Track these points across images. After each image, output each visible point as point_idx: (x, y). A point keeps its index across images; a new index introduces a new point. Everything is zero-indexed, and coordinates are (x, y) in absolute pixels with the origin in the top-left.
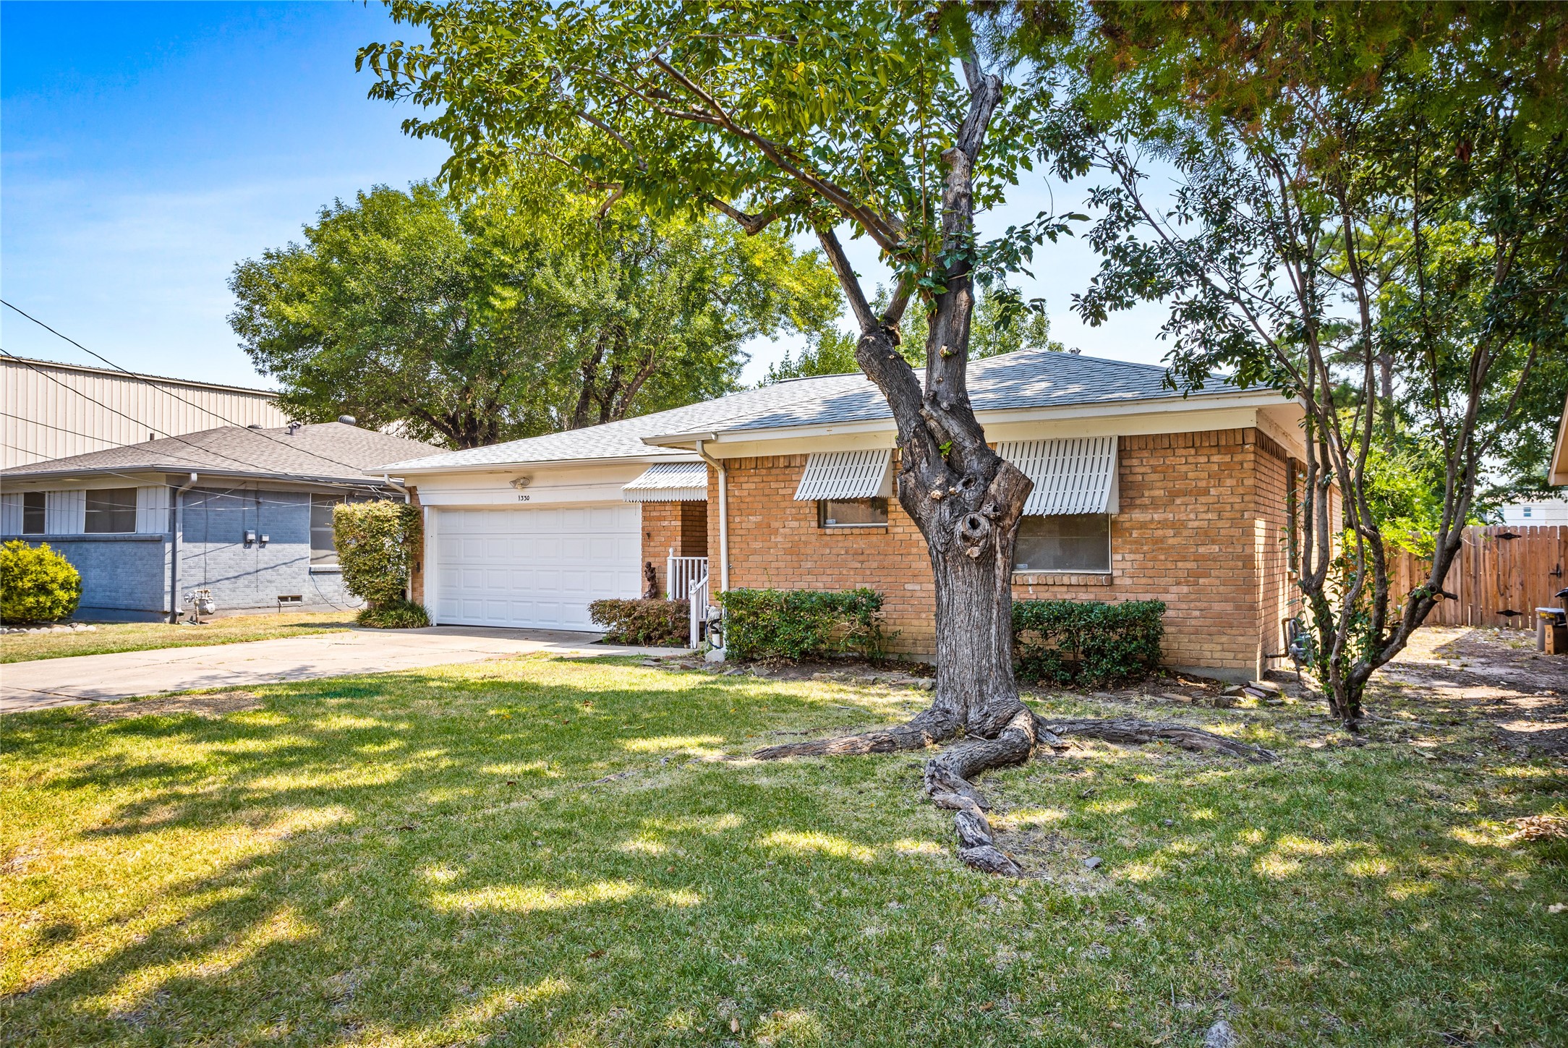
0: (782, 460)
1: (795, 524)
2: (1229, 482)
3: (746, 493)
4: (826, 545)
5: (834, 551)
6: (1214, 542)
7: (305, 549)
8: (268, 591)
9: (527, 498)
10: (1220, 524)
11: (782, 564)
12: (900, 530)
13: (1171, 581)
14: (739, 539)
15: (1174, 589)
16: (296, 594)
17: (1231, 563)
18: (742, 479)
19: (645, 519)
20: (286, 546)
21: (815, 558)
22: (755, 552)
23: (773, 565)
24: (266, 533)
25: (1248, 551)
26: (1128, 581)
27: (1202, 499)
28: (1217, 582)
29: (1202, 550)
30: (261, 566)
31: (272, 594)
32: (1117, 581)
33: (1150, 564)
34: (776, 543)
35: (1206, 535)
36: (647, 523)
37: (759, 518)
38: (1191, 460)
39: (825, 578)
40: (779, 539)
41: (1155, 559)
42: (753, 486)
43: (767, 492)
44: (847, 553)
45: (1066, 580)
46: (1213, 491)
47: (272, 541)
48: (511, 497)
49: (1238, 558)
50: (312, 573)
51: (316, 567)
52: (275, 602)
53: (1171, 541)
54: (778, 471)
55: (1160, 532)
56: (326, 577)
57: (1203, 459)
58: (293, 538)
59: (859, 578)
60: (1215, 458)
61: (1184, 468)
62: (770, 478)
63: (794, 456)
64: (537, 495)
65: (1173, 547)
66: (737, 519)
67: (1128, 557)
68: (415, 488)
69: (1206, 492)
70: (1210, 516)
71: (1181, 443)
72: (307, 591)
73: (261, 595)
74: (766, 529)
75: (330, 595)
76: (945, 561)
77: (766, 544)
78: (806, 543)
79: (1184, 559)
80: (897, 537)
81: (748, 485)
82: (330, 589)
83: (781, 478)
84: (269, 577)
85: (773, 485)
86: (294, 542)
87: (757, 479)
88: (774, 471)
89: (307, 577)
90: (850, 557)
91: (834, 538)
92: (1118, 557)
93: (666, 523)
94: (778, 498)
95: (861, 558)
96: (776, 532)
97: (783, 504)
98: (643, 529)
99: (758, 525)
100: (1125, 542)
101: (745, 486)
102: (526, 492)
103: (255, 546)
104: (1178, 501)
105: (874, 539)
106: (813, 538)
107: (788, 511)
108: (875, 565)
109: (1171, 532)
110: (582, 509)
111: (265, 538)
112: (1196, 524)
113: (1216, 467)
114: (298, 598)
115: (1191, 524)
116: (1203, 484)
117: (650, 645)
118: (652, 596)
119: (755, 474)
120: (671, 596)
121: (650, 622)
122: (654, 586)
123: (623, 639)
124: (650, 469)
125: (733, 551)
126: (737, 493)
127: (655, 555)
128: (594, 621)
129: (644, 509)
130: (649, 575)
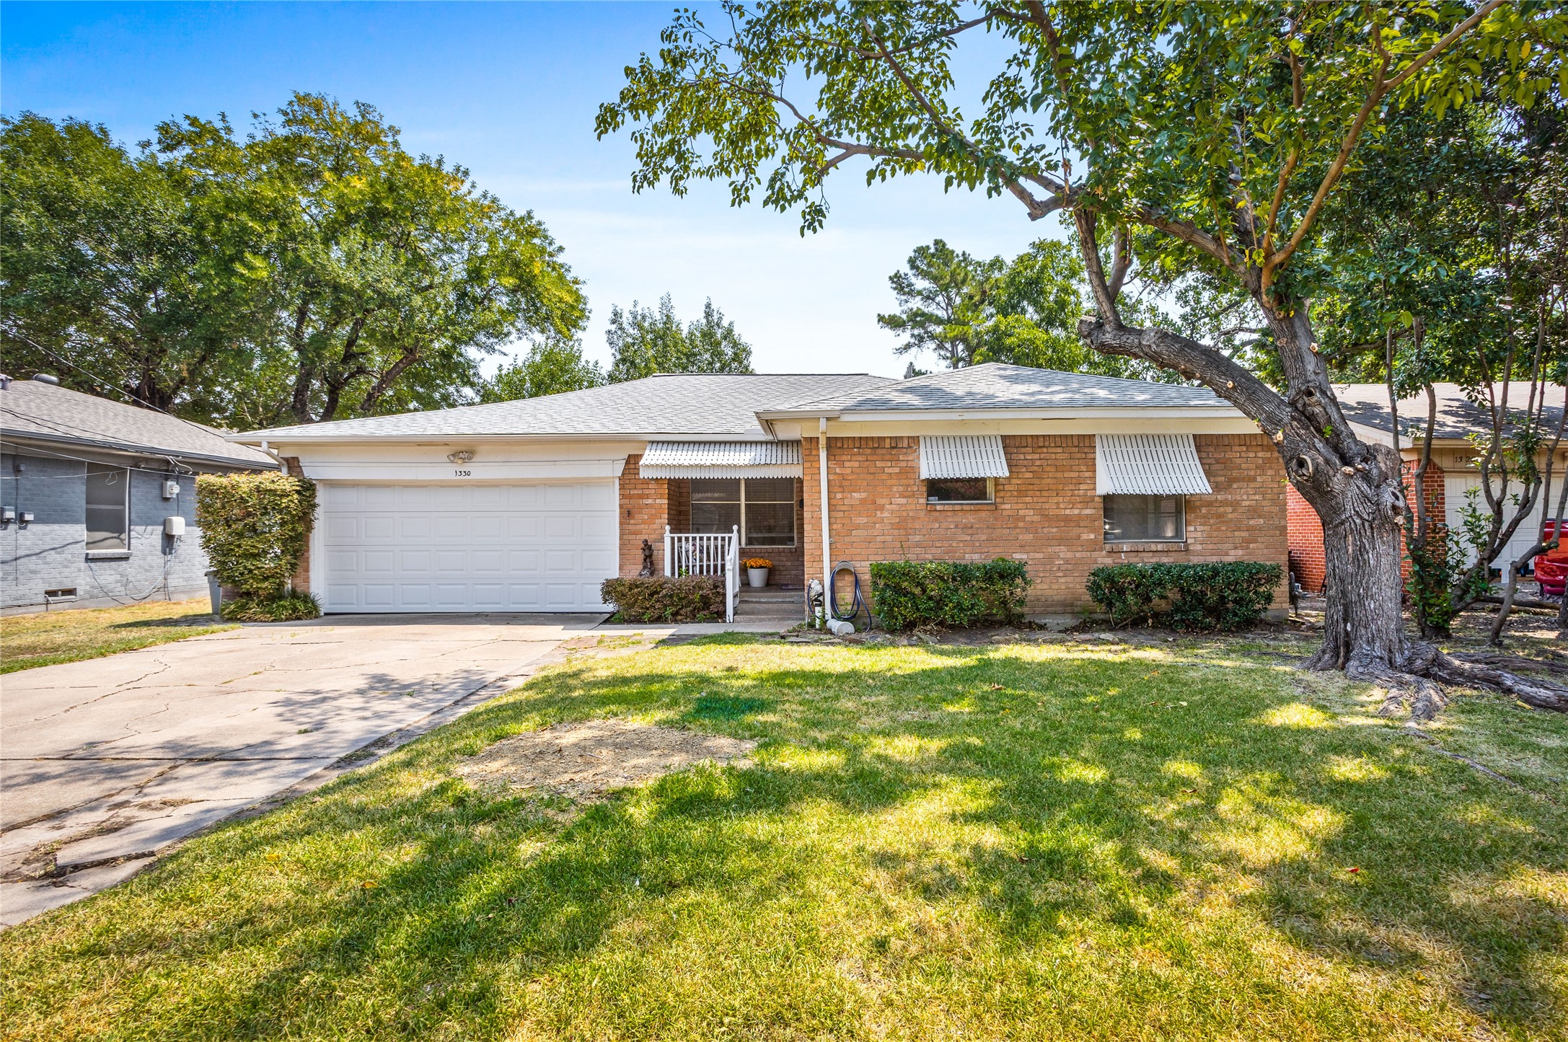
0: (888, 441)
1: (903, 501)
2: (1270, 472)
3: (849, 471)
4: (935, 520)
5: (944, 525)
6: (1260, 517)
7: (79, 531)
8: (31, 584)
9: (468, 474)
10: (1264, 503)
11: (889, 538)
12: (1008, 506)
13: (1231, 546)
14: (841, 514)
15: (1232, 552)
16: (69, 586)
17: (1272, 532)
18: (844, 458)
19: (623, 496)
20: (56, 527)
21: (924, 531)
22: (857, 527)
23: (878, 539)
24: (29, 511)
25: (1283, 523)
26: (1199, 547)
27: (1252, 485)
28: (1261, 546)
29: (1252, 522)
30: (21, 553)
31: (37, 588)
32: (1191, 548)
33: (1215, 534)
34: (882, 519)
35: (1254, 511)
36: (626, 501)
37: (864, 495)
38: (1243, 455)
39: (934, 550)
40: (886, 514)
41: (1218, 530)
42: (857, 464)
43: (872, 470)
44: (956, 527)
45: (1153, 547)
46: (1259, 479)
47: (37, 521)
48: (447, 472)
49: (1277, 528)
50: (88, 559)
51: (94, 552)
52: (41, 599)
53: (1230, 516)
54: (883, 451)
55: (1222, 509)
56: (106, 565)
57: (1252, 455)
58: (61, 516)
59: (968, 549)
60: (1260, 454)
61: (1238, 461)
62: (875, 458)
63: (901, 438)
64: (480, 470)
65: (1231, 520)
66: (839, 496)
67: (1199, 528)
68: (296, 459)
69: (1253, 479)
70: (1257, 497)
71: (1237, 441)
72: (82, 580)
73: (22, 590)
74: (872, 505)
75: (111, 587)
76: (1372, 528)
77: (871, 519)
78: (913, 518)
79: (1239, 530)
80: (1005, 513)
81: (851, 464)
82: (111, 579)
83: (887, 457)
84: (32, 567)
85: (879, 464)
86: (66, 522)
87: (860, 458)
88: (879, 451)
89: (83, 565)
90: (959, 531)
91: (944, 514)
92: (1192, 528)
93: (650, 501)
94: (884, 476)
95: (970, 531)
96: (882, 508)
97: (889, 483)
98: (621, 506)
99: (863, 501)
100: (1197, 517)
101: (847, 464)
102: (466, 467)
103: (12, 527)
104: (1235, 486)
105: (983, 514)
106: (922, 514)
107: (895, 489)
108: (984, 537)
109: (1230, 509)
110: (534, 486)
111: (29, 517)
112: (1247, 503)
113: (1260, 461)
114: (71, 592)
115: (1244, 503)
116: (1252, 473)
117: (676, 621)
118: (652, 574)
119: (859, 454)
120: (668, 573)
121: (680, 599)
122: (652, 563)
123: (646, 617)
124: (649, 447)
125: (835, 526)
126: (838, 471)
127: (636, 533)
128: (605, 601)
129: (622, 487)
130: (647, 553)
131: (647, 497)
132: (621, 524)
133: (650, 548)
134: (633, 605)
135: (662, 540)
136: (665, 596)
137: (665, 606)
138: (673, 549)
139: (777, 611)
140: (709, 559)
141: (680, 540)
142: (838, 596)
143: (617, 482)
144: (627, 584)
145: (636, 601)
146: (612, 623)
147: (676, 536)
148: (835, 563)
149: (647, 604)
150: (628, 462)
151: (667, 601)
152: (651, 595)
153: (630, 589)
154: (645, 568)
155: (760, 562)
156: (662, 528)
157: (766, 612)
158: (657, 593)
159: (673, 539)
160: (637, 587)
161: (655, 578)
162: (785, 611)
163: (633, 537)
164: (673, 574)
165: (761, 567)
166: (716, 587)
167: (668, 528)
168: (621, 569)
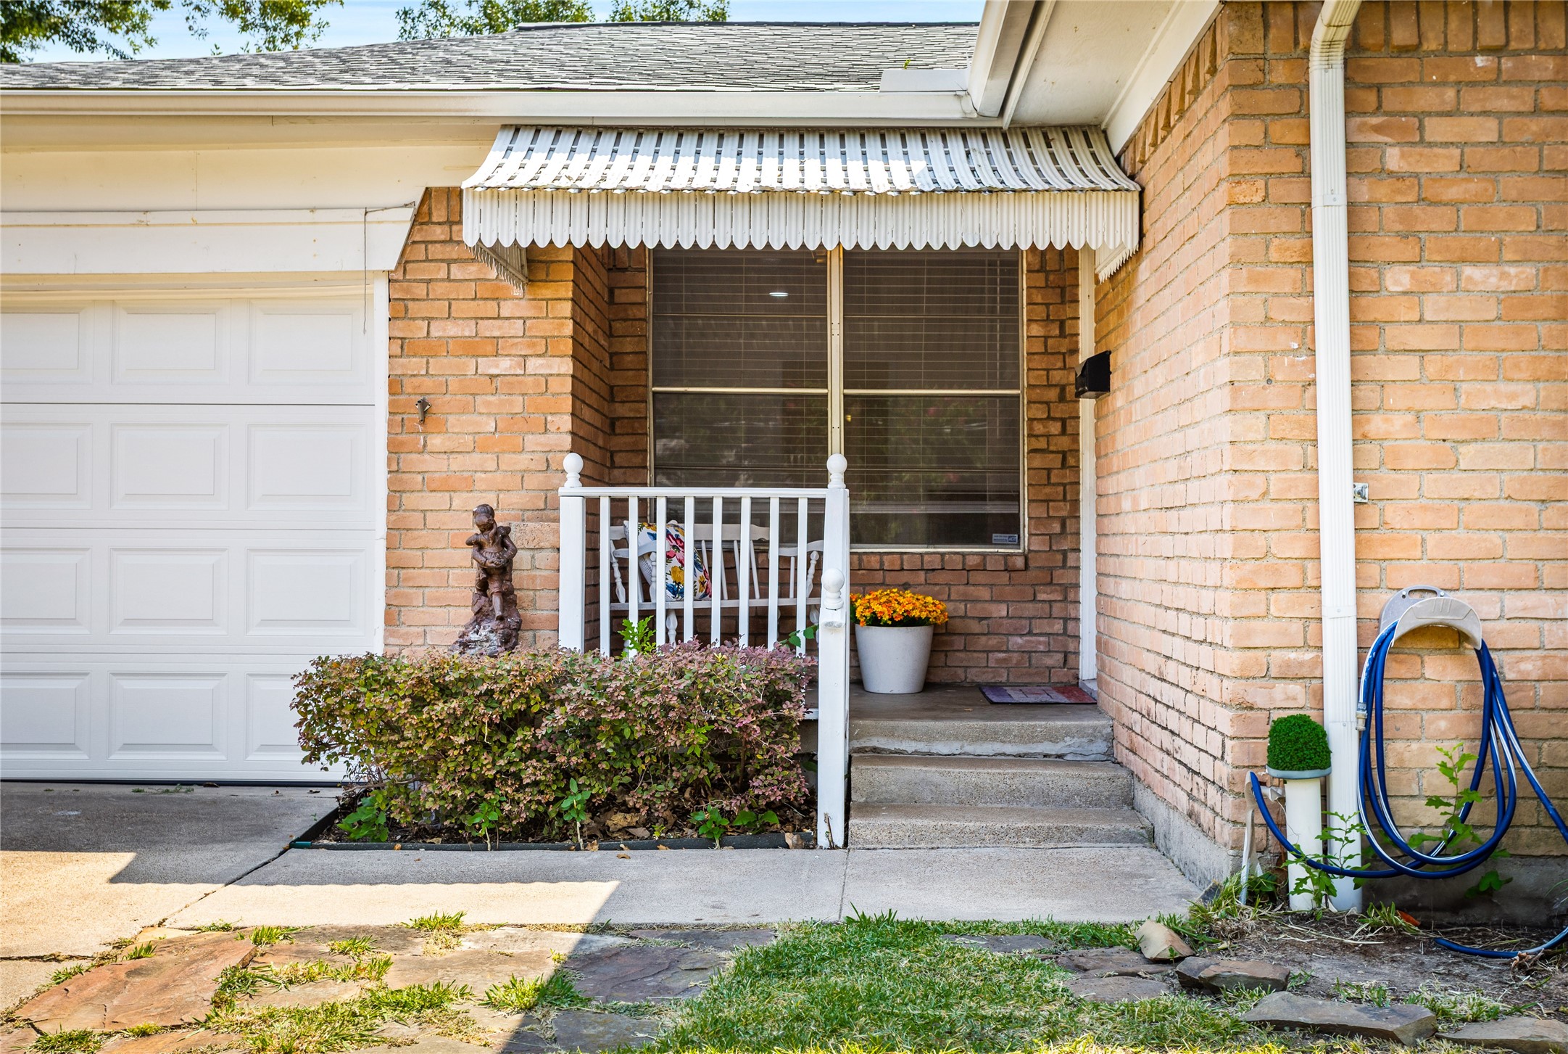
3: (1445, 159)
14: (1407, 367)
18: (1426, 98)
19: (401, 346)
22: (1488, 429)
36: (414, 365)
42: (1487, 130)
93: (504, 365)
98: (395, 385)
99: (1514, 305)
101: (1437, 129)
117: (604, 837)
118: (509, 640)
119: (1497, 80)
120: (571, 635)
121: (627, 746)
122: (509, 598)
123: (481, 820)
124: (504, 139)
125: (1376, 425)
126: (1394, 159)
127: (448, 487)
128: (315, 749)
129: (400, 310)
130: (491, 555)
131: (495, 347)
132: (395, 449)
133: (502, 539)
134: (425, 772)
135: (548, 511)
136: (558, 736)
137: (567, 774)
138: (592, 550)
139: (1013, 799)
140: (732, 588)
141: (619, 514)
142: (1395, 752)
143: (380, 291)
144: (404, 683)
145: (441, 753)
146: (346, 842)
147: (605, 494)
148: (1378, 601)
149: (486, 766)
150: (421, 217)
151: (570, 756)
152: (508, 726)
153: (418, 703)
154: (481, 615)
155: (907, 602)
156: (551, 467)
157: (967, 802)
158: (526, 718)
159: (592, 507)
160: (445, 692)
161: (521, 658)
162: (1046, 798)
163: (440, 500)
164: (591, 641)
165: (909, 621)
166: (775, 698)
167: (573, 463)
168: (392, 618)
